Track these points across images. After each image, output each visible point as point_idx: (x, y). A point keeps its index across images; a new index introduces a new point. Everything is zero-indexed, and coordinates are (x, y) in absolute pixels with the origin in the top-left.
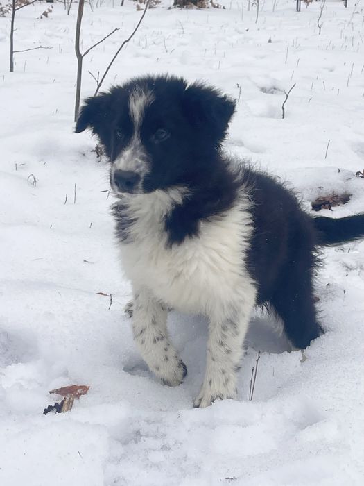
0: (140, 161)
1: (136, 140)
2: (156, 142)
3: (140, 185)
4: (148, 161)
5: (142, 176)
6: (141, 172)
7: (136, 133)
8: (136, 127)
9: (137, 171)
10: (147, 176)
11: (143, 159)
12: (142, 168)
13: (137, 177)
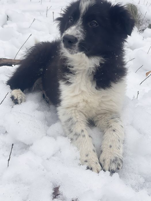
0: (79, 32)
1: (80, 22)
2: (90, 26)
3: (77, 44)
4: (84, 33)
5: (79, 40)
6: (78, 38)
7: (80, 19)
8: (81, 15)
9: (77, 36)
10: (82, 41)
11: (81, 31)
12: (80, 36)
13: (76, 40)
